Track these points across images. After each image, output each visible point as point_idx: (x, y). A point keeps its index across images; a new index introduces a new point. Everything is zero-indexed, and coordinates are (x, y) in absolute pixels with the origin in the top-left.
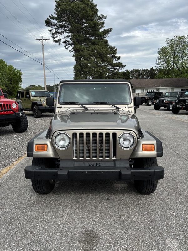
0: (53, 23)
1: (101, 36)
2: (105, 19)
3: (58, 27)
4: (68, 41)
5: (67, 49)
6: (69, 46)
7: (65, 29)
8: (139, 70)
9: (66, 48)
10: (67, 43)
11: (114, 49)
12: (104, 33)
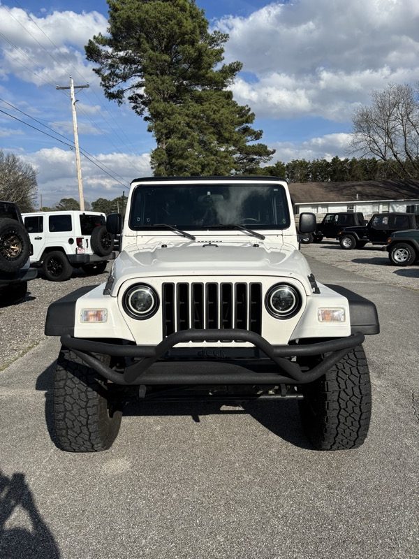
0: (103, 53)
1: (216, 83)
2: (225, 41)
3: (114, 62)
4: (141, 97)
5: (140, 113)
6: (143, 106)
7: (134, 66)
8: (305, 162)
9: (137, 112)
10: (140, 100)
11: (248, 113)
12: (224, 75)
